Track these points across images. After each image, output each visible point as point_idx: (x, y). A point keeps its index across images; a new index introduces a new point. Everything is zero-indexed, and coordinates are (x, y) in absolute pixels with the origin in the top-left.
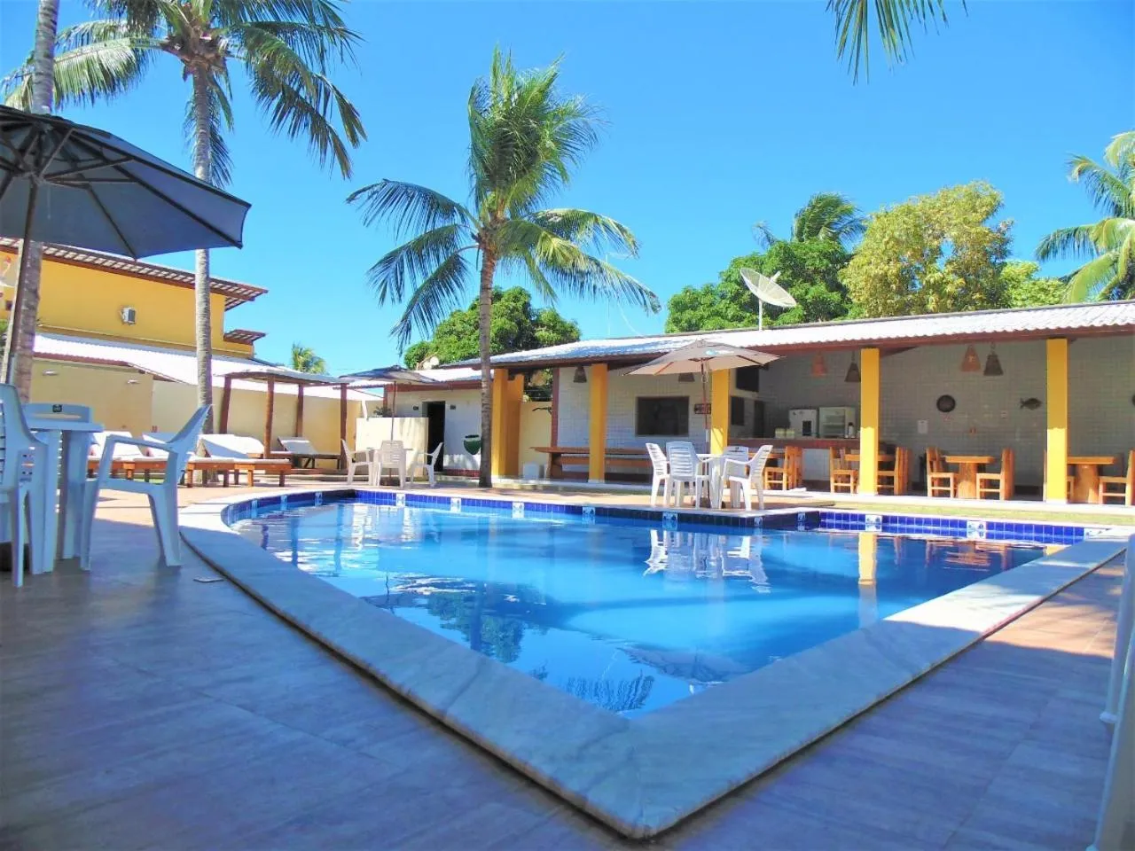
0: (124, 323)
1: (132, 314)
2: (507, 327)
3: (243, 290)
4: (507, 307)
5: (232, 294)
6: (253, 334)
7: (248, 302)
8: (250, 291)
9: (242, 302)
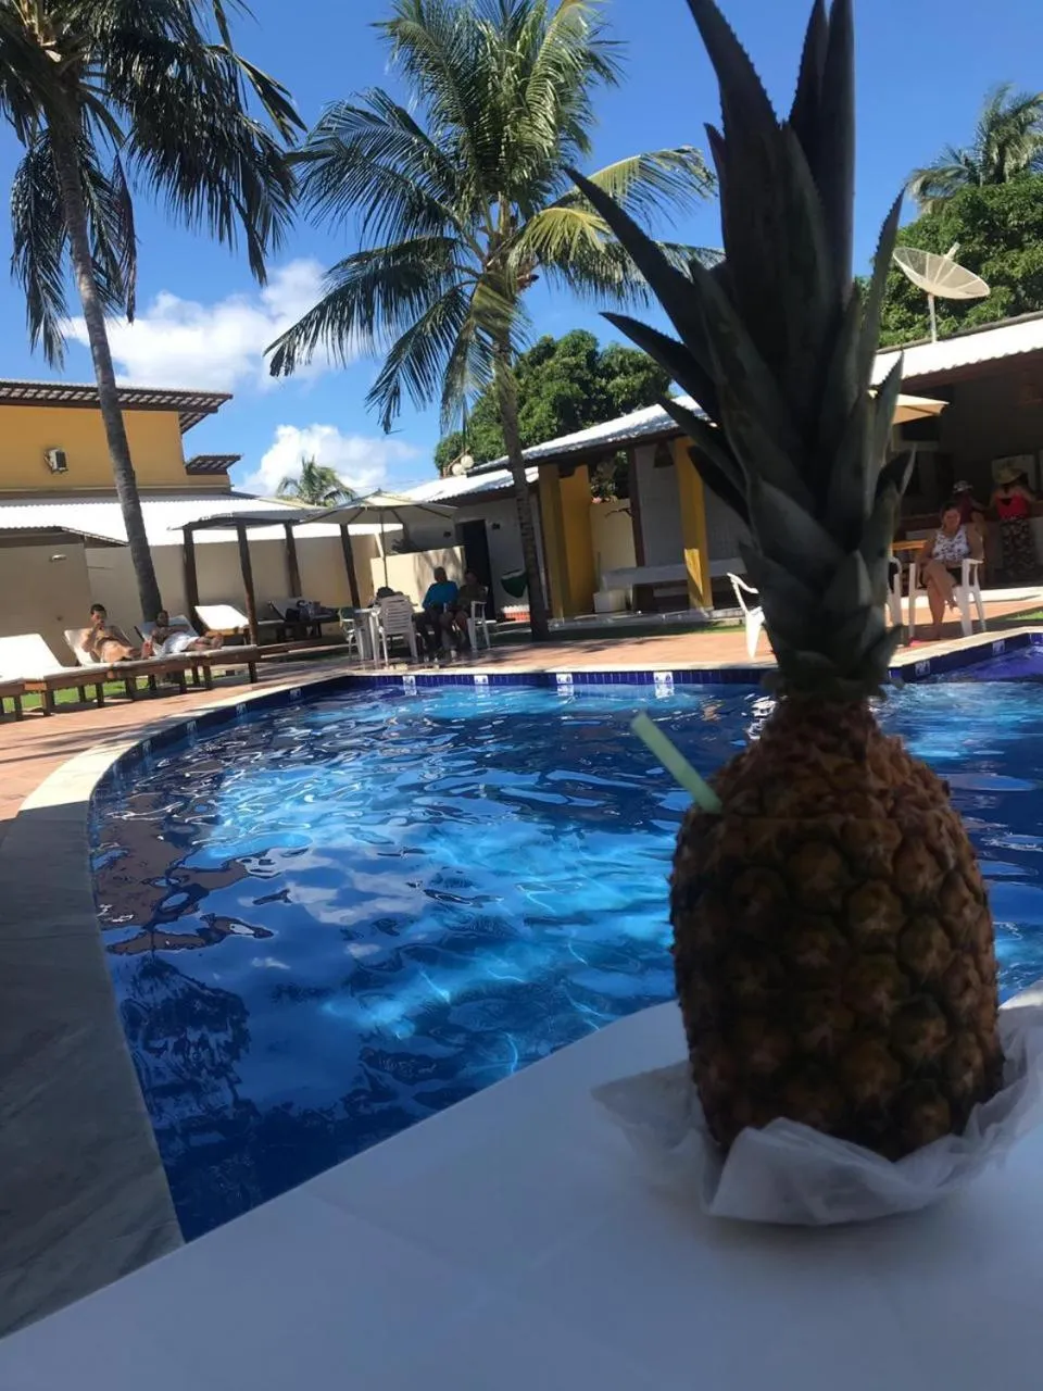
0: (53, 471)
1: (61, 458)
2: (568, 391)
3: (199, 399)
4: (564, 364)
5: (186, 408)
6: (224, 458)
7: (211, 416)
8: (209, 400)
9: (203, 417)
